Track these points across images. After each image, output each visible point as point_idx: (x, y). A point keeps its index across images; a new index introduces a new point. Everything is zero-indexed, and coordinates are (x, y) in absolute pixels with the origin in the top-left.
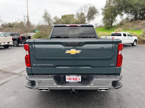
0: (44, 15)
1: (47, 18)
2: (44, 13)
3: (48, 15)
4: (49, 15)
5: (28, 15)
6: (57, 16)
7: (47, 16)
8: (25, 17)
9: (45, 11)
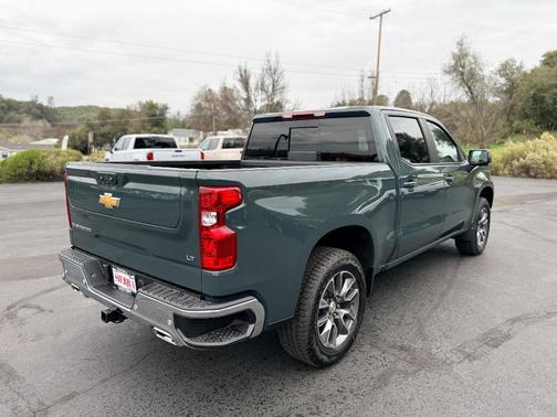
0: (453, 62)
1: (462, 74)
2: (454, 54)
3: (470, 58)
4: (474, 58)
5: (378, 72)
6: (513, 61)
7: (463, 67)
8: (366, 79)
9: (460, 44)
